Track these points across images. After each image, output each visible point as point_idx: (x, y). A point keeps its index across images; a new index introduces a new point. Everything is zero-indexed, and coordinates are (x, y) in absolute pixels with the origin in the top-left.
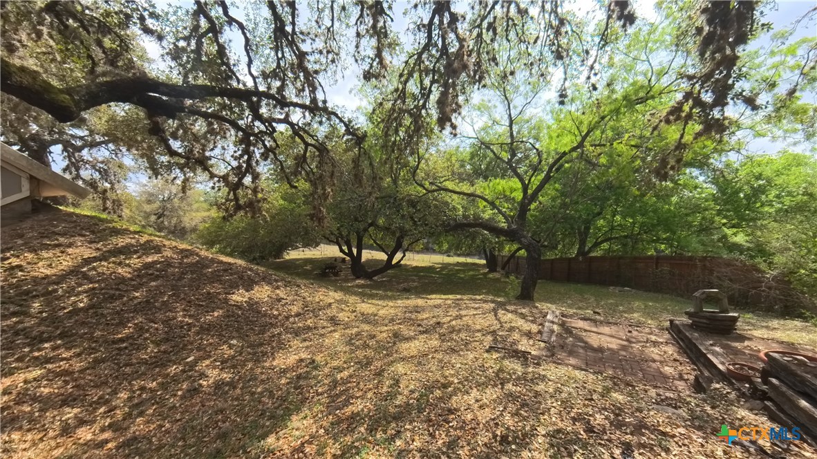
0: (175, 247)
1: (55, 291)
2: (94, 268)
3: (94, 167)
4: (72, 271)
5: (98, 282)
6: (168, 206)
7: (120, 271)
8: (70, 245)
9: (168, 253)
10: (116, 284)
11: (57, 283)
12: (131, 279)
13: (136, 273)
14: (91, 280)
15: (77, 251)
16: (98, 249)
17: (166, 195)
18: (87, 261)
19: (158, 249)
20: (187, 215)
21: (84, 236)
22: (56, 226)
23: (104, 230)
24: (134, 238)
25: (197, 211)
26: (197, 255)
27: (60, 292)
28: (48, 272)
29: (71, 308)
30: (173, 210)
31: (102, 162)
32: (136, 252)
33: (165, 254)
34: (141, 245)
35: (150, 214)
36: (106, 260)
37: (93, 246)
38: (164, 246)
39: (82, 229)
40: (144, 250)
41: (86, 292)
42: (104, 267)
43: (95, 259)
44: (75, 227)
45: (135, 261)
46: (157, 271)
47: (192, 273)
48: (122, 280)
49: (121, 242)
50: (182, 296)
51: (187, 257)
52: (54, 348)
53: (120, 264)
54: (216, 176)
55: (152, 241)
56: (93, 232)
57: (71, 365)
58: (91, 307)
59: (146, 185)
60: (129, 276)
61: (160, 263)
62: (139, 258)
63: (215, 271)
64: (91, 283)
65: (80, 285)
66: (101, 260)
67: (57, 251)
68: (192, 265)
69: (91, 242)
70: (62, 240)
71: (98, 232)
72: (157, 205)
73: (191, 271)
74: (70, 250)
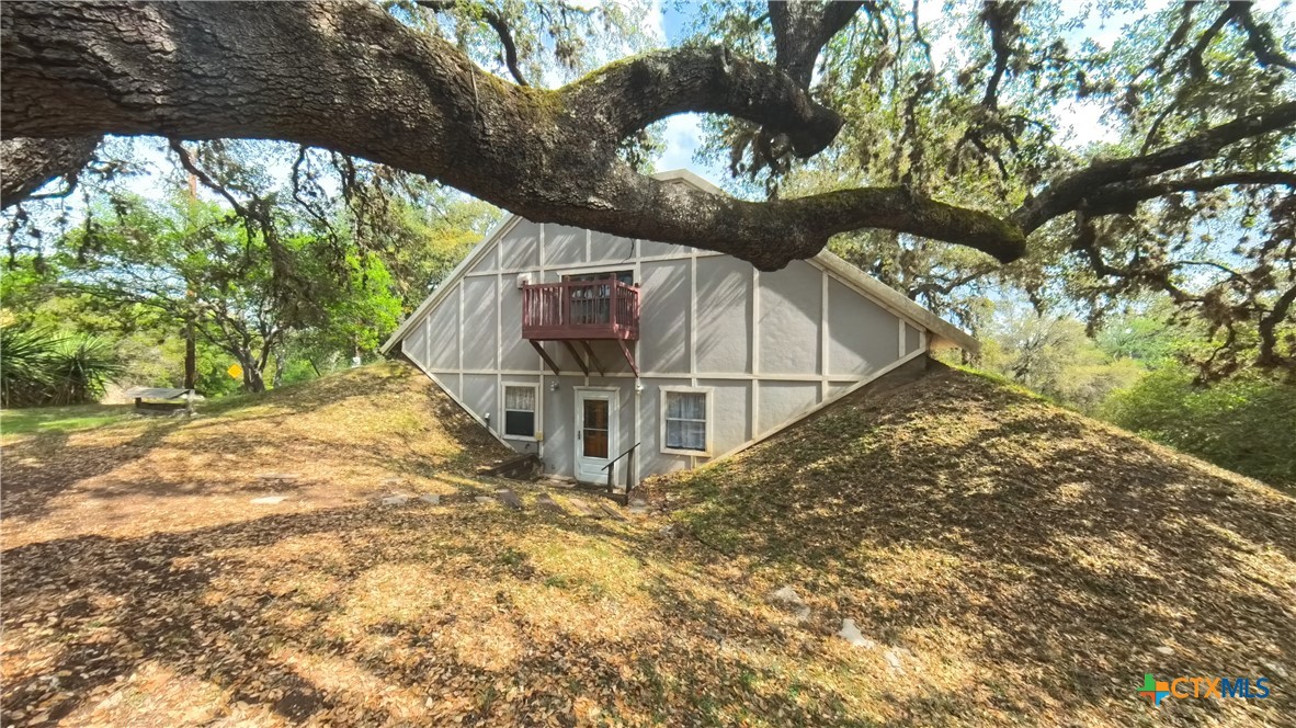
0: (1103, 430)
1: (957, 465)
2: (993, 445)
3: (954, 310)
4: (971, 445)
5: (1000, 464)
6: (1035, 356)
7: (1025, 455)
8: (965, 411)
9: (1095, 440)
10: (1022, 473)
11: (958, 456)
12: (1042, 471)
13: (1047, 463)
14: (992, 460)
15: (973, 419)
16: (995, 420)
17: (1031, 339)
18: (986, 434)
19: (1075, 431)
20: (1066, 370)
21: (977, 400)
22: (949, 387)
23: (999, 394)
24: (1037, 409)
25: (1085, 363)
26: (1147, 450)
27: (962, 468)
28: (949, 440)
29: (974, 492)
30: (1043, 361)
31: (962, 304)
32: (1043, 430)
33: (1088, 439)
34: (1048, 421)
35: (1007, 369)
36: (1006, 437)
37: (989, 414)
38: (1083, 426)
39: (974, 391)
40: (1056, 428)
41: (989, 475)
42: (1006, 446)
43: (993, 433)
44: (967, 389)
45: (1045, 444)
46: (1079, 466)
47: (1144, 483)
48: (1029, 470)
49: (1023, 412)
50: (1129, 521)
51: (1126, 450)
52: (964, 536)
53: (1024, 444)
54: (1189, 299)
55: (1063, 416)
56: (986, 397)
57: (983, 566)
58: (997, 497)
59: (1002, 327)
60: (1038, 466)
61: (1081, 454)
62: (1048, 440)
63: (1194, 491)
64: (993, 464)
65: (982, 464)
66: (1000, 435)
67: (953, 416)
68: (1137, 467)
69: (986, 410)
70: (956, 403)
71: (993, 396)
72: (1017, 354)
73: (1141, 479)
74: (965, 417)
